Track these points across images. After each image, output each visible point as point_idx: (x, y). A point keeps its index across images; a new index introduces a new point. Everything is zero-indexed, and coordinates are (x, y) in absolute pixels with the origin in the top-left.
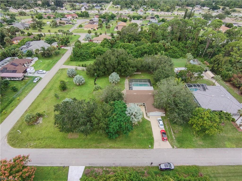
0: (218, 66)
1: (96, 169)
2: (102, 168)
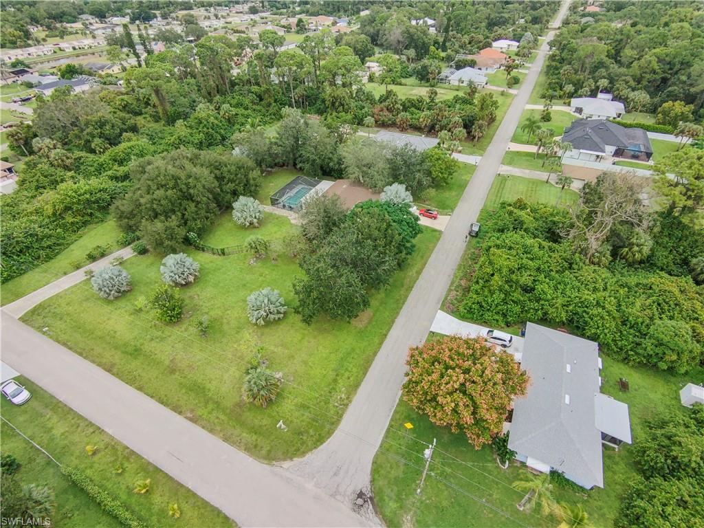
0: (343, 108)
1: (449, 298)
2: (450, 290)
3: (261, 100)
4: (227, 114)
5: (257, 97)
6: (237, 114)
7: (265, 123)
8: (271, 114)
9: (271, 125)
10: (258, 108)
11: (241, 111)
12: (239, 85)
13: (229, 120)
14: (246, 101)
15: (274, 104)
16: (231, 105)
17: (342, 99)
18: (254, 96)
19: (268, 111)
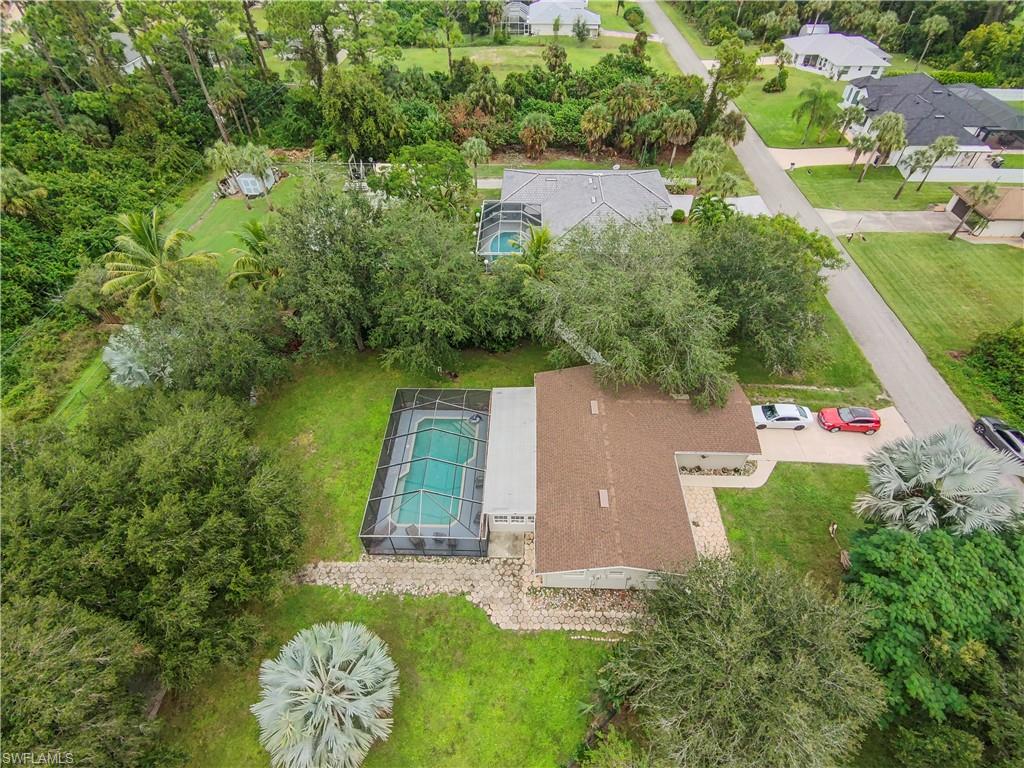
3: (115, 128)
4: (18, 202)
5: (98, 122)
6: (54, 194)
7: (157, 197)
8: (164, 169)
9: (178, 200)
10: (116, 156)
11: (65, 179)
12: (21, 93)
13: (33, 220)
14: (73, 145)
15: (162, 137)
16: (19, 164)
17: (368, 98)
18: (88, 121)
19: (152, 161)
